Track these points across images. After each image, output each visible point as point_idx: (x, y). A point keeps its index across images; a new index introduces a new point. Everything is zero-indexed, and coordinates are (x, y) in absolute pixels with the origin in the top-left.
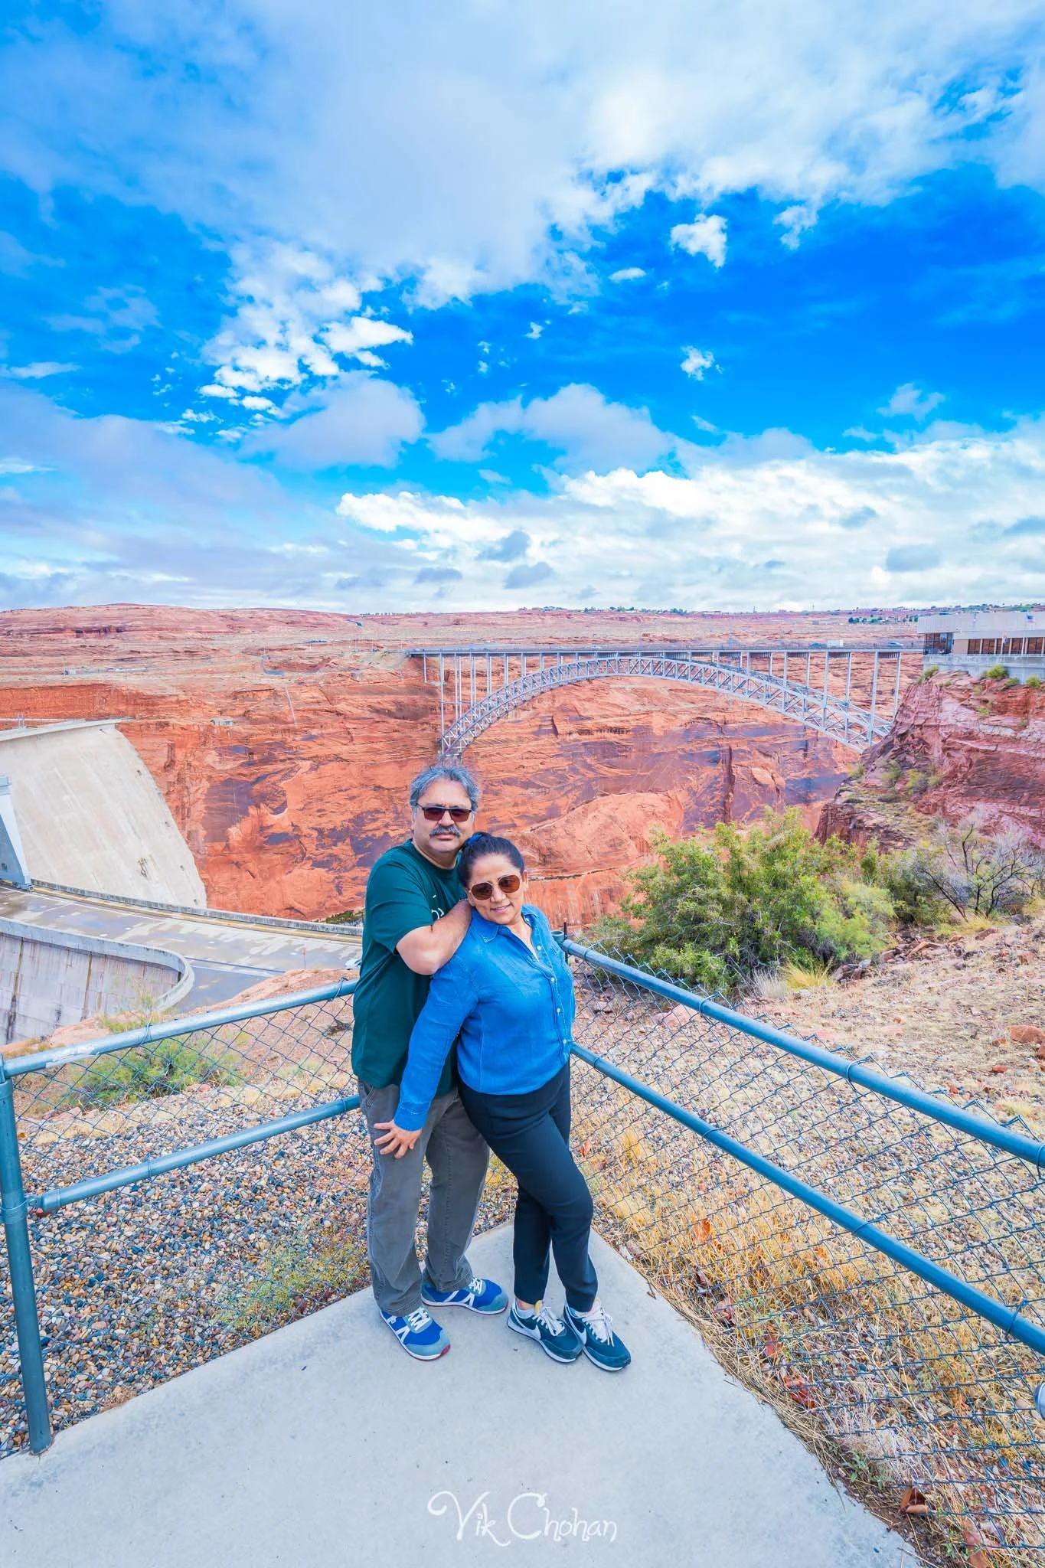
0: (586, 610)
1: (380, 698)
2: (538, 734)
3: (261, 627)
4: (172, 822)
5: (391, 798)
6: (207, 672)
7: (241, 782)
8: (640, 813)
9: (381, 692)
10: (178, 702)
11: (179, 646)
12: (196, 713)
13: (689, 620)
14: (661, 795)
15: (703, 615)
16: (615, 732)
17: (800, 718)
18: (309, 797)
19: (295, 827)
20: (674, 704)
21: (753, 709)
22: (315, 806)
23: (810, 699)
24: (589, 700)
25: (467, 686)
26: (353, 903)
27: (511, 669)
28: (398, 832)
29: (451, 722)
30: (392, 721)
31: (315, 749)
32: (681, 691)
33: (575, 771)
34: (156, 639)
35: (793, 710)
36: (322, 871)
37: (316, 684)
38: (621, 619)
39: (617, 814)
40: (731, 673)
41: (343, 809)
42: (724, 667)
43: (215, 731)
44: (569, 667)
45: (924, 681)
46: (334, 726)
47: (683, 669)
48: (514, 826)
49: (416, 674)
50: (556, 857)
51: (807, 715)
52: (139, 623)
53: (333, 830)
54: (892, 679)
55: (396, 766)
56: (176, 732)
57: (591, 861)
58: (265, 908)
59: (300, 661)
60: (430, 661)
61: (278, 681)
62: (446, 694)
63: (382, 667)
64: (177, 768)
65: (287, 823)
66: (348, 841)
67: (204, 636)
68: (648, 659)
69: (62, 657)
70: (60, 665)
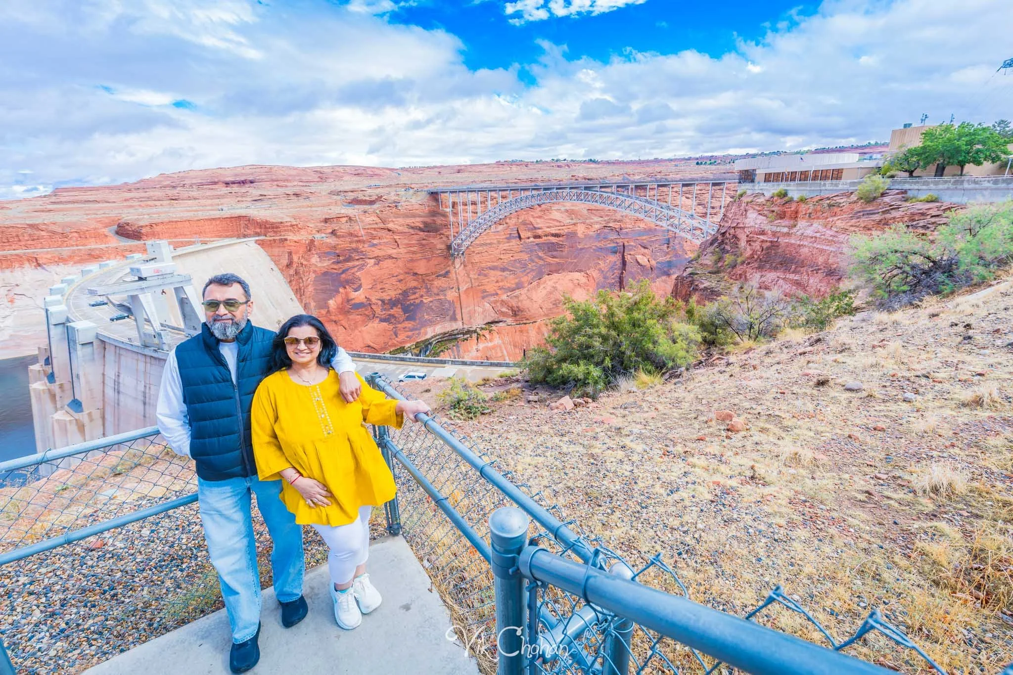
0: (537, 161)
1: (413, 220)
2: (509, 238)
3: (339, 178)
4: (294, 297)
5: (423, 281)
6: (308, 206)
7: (334, 273)
8: (571, 285)
9: (414, 216)
10: (292, 226)
11: (290, 191)
12: (303, 232)
13: (600, 166)
14: (583, 273)
15: (608, 163)
16: (555, 236)
17: (664, 224)
18: (374, 280)
19: (368, 299)
20: (590, 218)
21: (637, 220)
23: (671, 213)
24: (540, 217)
25: (465, 211)
26: (406, 342)
27: (492, 200)
28: (429, 300)
29: (457, 233)
30: (422, 233)
31: (377, 252)
32: (594, 210)
33: (533, 261)
34: (275, 187)
35: (660, 219)
36: (385, 324)
37: (374, 212)
38: (558, 166)
39: (557, 285)
40: (624, 198)
41: (396, 288)
42: (620, 195)
43: (315, 243)
44: (527, 197)
45: (737, 200)
46: (387, 237)
47: (595, 196)
48: (497, 294)
49: (434, 204)
50: (522, 311)
51: (669, 222)
52: (264, 177)
53: (391, 299)
54: (721, 199)
55: (425, 261)
56: (292, 244)
57: (543, 313)
58: (354, 346)
59: (364, 198)
60: (443, 196)
61: (352, 211)
62: (454, 216)
63: (414, 200)
64: (295, 266)
65: (363, 297)
66: (399, 306)
67: (305, 184)
68: (574, 191)
69: (217, 201)
70: (218, 205)
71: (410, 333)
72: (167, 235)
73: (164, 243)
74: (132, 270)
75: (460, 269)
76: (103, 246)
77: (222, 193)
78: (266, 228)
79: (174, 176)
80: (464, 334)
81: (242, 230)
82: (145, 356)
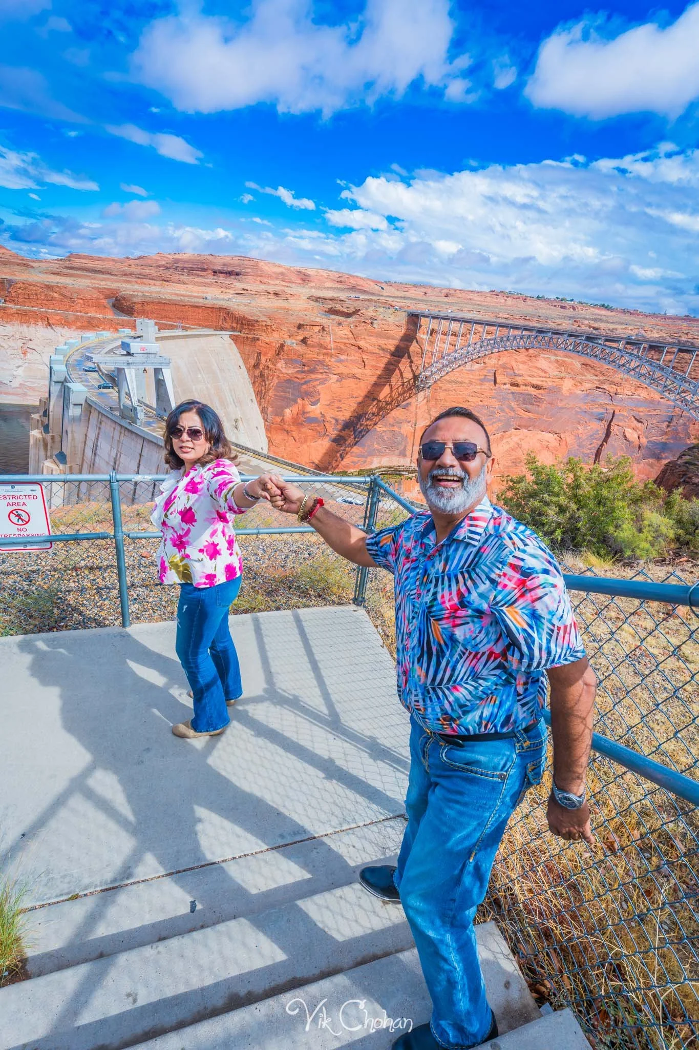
0: (538, 297)
1: (386, 341)
2: (483, 381)
3: (321, 283)
4: (254, 399)
6: (285, 309)
7: (296, 383)
8: (538, 445)
9: (388, 338)
10: (266, 326)
11: (271, 289)
12: (275, 335)
13: (613, 314)
14: (555, 435)
16: (536, 388)
18: (333, 398)
19: (323, 415)
20: (583, 375)
22: (337, 404)
24: (524, 363)
25: (443, 341)
26: (349, 467)
27: (475, 334)
28: (382, 429)
29: (428, 364)
31: (342, 369)
32: (590, 366)
33: (503, 411)
34: (258, 282)
36: (334, 444)
37: (348, 326)
39: (523, 443)
40: (630, 358)
41: (351, 409)
42: (627, 353)
43: (285, 348)
44: (515, 338)
46: (355, 356)
47: (596, 350)
49: (412, 328)
52: (250, 270)
53: (345, 421)
56: (263, 345)
57: (498, 470)
58: (299, 460)
59: (342, 309)
60: (423, 321)
61: (325, 321)
62: (429, 345)
63: (391, 319)
64: (261, 367)
65: (319, 412)
66: (352, 429)
67: (286, 284)
68: (572, 340)
69: (203, 289)
70: (203, 293)
71: (356, 459)
72: (155, 315)
73: (151, 322)
74: (122, 342)
75: (422, 403)
76: (101, 316)
77: (209, 281)
78: (242, 324)
79: (169, 256)
80: (409, 472)
81: (221, 323)
82: (121, 426)
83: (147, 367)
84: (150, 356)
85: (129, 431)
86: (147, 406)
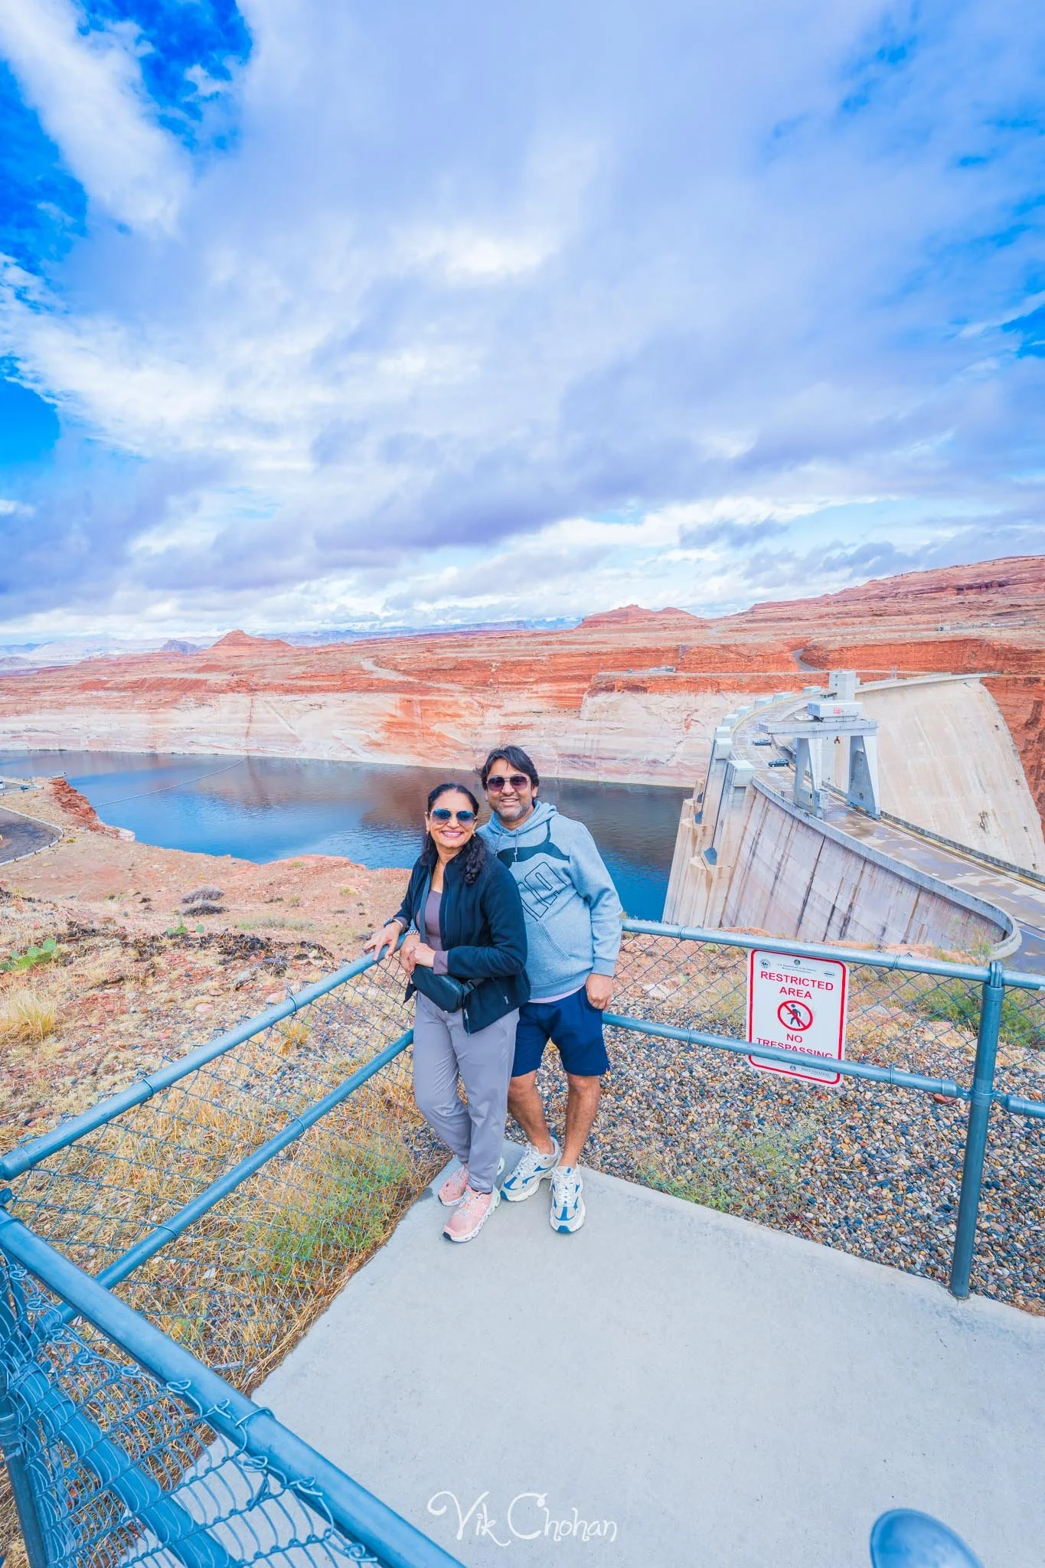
34: (1041, 591)
52: (1024, 576)
69: (939, 615)
70: (937, 622)
72: (857, 663)
73: (852, 673)
74: (808, 704)
76: (781, 674)
77: (948, 603)
79: (885, 582)
81: (964, 661)
82: (794, 817)
83: (841, 735)
84: (848, 719)
85: (804, 824)
86: (834, 791)
